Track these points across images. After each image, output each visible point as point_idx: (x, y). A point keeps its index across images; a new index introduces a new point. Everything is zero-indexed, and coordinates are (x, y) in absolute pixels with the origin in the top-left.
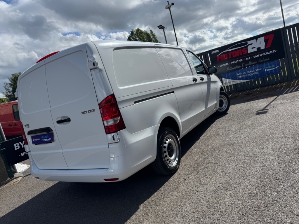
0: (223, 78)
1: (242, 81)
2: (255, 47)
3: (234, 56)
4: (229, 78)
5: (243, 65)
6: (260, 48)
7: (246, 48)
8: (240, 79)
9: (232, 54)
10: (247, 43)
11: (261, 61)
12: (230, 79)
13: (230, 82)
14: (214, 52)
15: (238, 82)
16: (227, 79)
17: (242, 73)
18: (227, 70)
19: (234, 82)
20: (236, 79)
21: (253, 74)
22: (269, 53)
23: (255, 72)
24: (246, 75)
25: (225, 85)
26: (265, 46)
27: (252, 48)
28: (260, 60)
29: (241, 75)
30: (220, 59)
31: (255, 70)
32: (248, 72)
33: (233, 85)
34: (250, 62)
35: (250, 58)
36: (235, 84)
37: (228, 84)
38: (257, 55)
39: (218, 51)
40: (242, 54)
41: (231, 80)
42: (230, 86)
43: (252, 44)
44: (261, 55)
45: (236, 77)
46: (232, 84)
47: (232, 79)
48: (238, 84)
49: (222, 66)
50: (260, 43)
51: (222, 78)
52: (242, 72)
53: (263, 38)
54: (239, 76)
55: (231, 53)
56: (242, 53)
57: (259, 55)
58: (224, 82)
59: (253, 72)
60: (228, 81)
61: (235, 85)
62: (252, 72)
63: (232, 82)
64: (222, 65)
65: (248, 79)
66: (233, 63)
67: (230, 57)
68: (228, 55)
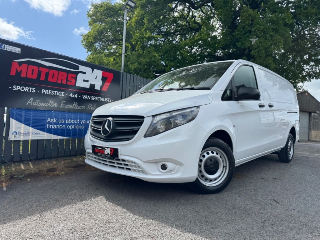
0: (13, 118)
1: (52, 135)
2: (87, 81)
3: (50, 79)
4: (27, 122)
5: (62, 105)
6: (94, 85)
7: (74, 76)
8: (49, 131)
9: (47, 74)
10: (77, 68)
11: (91, 108)
12: (28, 125)
13: (29, 133)
14: (8, 48)
15: (45, 136)
16: (23, 125)
17: (57, 121)
18: (29, 102)
19: (36, 134)
20: (43, 130)
21: (76, 127)
22: (104, 101)
23: (79, 124)
24: (64, 127)
25: (13, 136)
26: (101, 87)
27: (84, 81)
28: (90, 105)
29: (55, 124)
30: (19, 72)
31: (80, 121)
32: (68, 121)
33: (32, 140)
34: (75, 103)
35: (76, 96)
36: (38, 140)
37: (22, 138)
38: (88, 96)
39: (18, 50)
40: (66, 82)
41: (31, 130)
42: (26, 142)
43: (85, 73)
44: (93, 98)
45: (44, 125)
46: (30, 138)
47: (32, 127)
48: (43, 140)
49: (19, 90)
50: (96, 79)
51: (11, 119)
52: (57, 119)
53: (101, 72)
54: (51, 124)
55: (47, 70)
56: (67, 80)
57: (91, 98)
58: (14, 131)
59: (77, 124)
60: (24, 129)
61: (37, 143)
62: (74, 124)
63: (33, 133)
64: (20, 88)
65: (65, 134)
66: (44, 93)
67: (43, 78)
68: (40, 73)
